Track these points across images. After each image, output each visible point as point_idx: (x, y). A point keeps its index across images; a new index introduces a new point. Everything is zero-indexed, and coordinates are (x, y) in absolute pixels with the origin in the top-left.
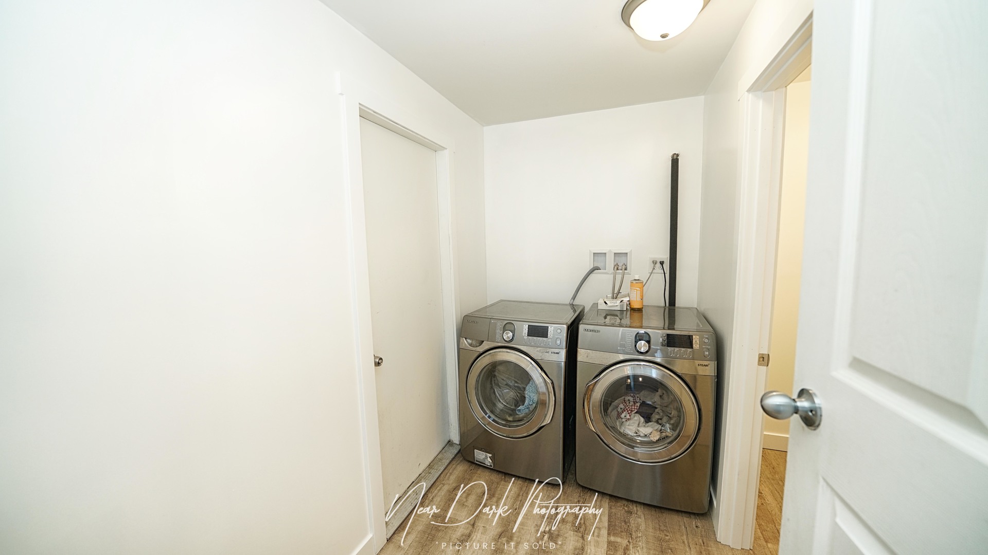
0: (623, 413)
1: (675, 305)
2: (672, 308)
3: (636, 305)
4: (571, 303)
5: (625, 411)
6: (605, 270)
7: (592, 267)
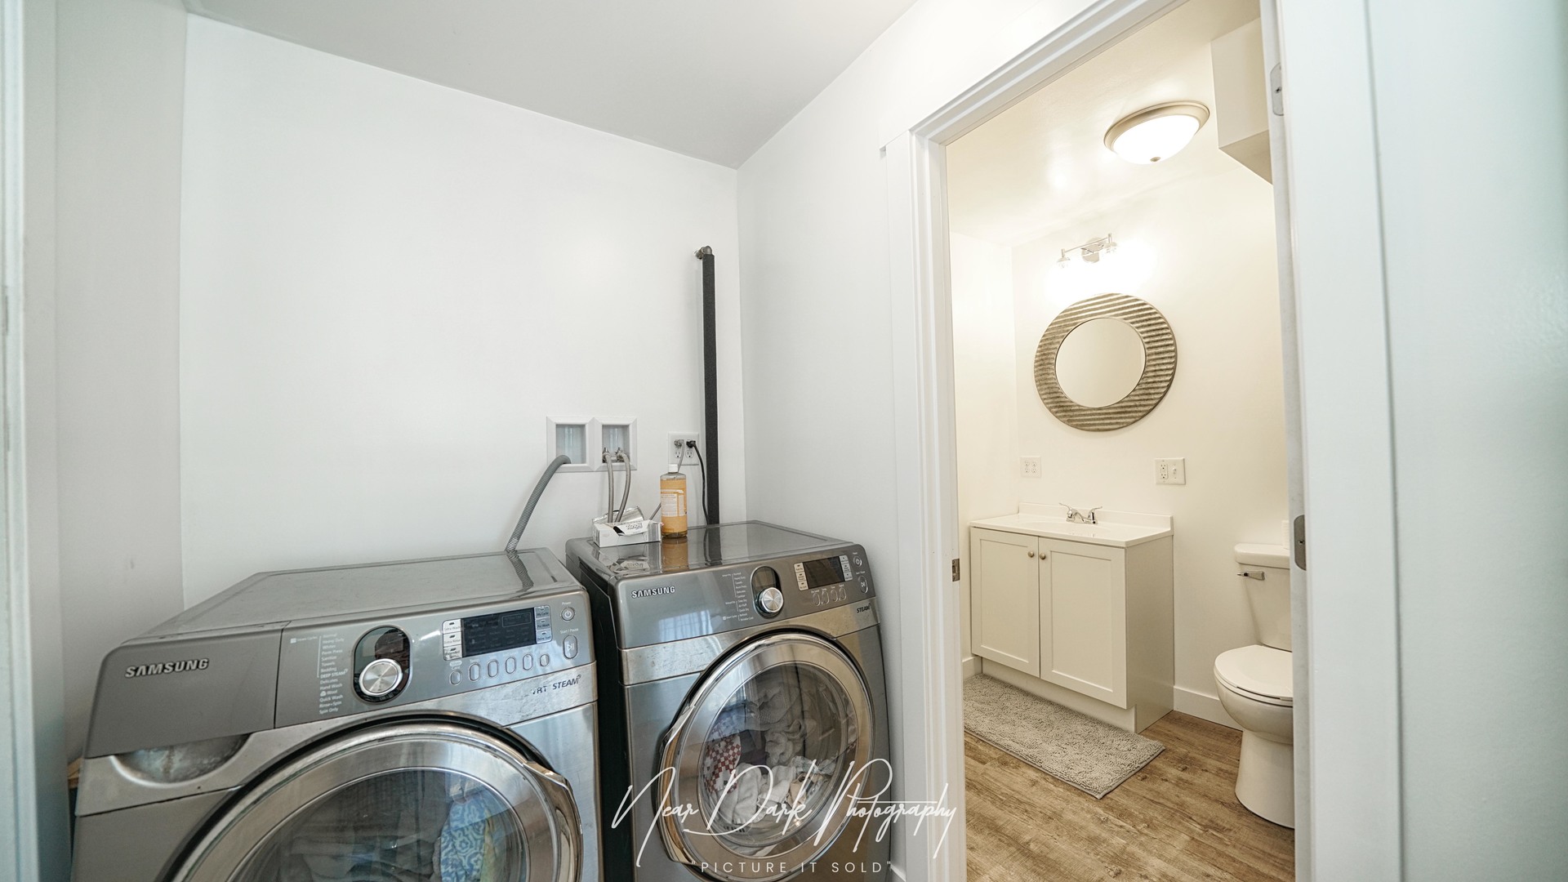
0: (717, 776)
1: (718, 522)
2: (712, 527)
3: (676, 528)
4: (511, 547)
5: (720, 770)
6: (583, 461)
7: (554, 458)
